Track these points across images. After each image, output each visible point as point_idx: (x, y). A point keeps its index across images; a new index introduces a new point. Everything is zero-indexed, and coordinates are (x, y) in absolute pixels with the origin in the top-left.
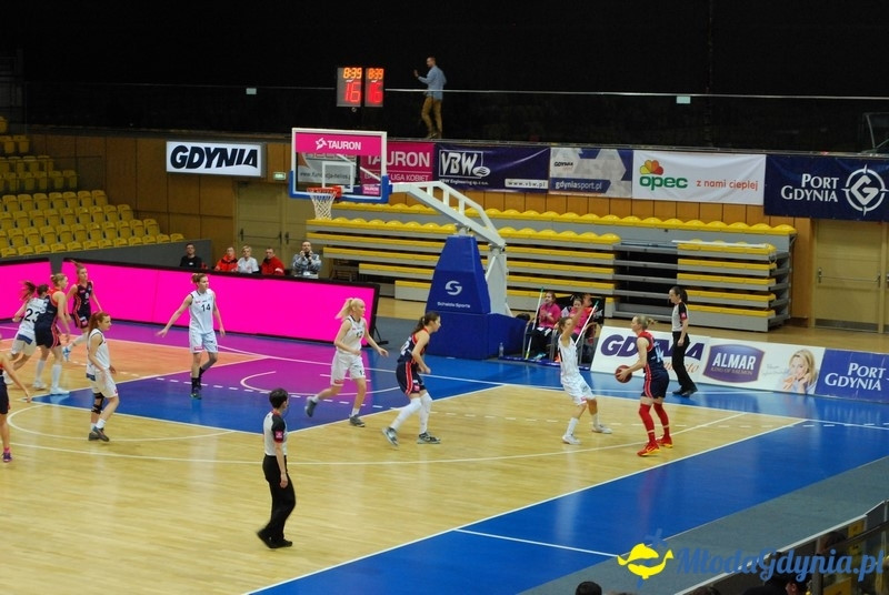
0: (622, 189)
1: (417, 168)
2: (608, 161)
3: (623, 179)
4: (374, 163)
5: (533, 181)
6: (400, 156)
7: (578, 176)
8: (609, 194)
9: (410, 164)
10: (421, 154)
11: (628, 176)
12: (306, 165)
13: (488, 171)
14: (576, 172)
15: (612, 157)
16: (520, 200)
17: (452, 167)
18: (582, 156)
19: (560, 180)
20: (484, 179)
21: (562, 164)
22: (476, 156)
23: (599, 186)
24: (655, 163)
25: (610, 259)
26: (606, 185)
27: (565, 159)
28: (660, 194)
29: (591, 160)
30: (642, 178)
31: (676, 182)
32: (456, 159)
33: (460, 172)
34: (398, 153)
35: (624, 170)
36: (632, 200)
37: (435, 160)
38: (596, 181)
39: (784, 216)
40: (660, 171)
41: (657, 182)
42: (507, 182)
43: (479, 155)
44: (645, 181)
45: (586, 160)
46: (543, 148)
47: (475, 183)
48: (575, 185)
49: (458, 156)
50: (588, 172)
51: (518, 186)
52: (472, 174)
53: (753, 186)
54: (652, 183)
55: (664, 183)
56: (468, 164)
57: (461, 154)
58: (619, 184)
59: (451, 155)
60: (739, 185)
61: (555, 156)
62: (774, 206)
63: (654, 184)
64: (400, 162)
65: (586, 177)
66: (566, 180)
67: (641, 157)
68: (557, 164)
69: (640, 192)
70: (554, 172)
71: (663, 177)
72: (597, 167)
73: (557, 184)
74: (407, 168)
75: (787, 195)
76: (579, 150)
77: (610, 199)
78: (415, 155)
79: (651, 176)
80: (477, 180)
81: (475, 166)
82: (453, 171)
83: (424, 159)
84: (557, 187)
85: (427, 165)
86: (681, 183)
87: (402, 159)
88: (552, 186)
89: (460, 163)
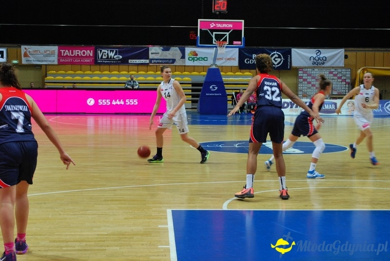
0: (181, 62)
1: (86, 56)
2: (174, 52)
3: (181, 58)
4: (65, 55)
5: (141, 60)
6: (78, 52)
7: (162, 58)
8: (175, 64)
9: (82, 55)
10: (88, 51)
11: (183, 57)
12: (29, 57)
13: (121, 57)
14: (161, 56)
15: (176, 50)
16: (135, 68)
17: (104, 56)
18: (163, 50)
19: (154, 59)
20: (119, 60)
21: (154, 53)
22: (115, 51)
23: (171, 61)
24: (195, 52)
25: (190, 86)
26: (174, 61)
27: (155, 51)
28: (196, 63)
29: (167, 52)
30: (189, 58)
31: (203, 59)
32: (105, 52)
33: (108, 58)
34: (76, 51)
35: (182, 55)
36: (185, 66)
37: (95, 54)
38: (169, 60)
39: (246, 69)
40: (196, 55)
41: (196, 59)
42: (130, 61)
43: (116, 51)
44: (191, 59)
45: (165, 52)
46: (146, 47)
47: (115, 62)
48: (161, 61)
49: (107, 51)
50: (166, 56)
51: (135, 62)
52: (113, 58)
53: (234, 59)
54: (193, 59)
55: (198, 59)
56: (112, 54)
57: (108, 50)
58: (179, 60)
59: (103, 51)
60: (228, 59)
61: (151, 50)
62: (242, 66)
63: (194, 60)
64: (78, 55)
65: (165, 58)
66: (156, 59)
67: (189, 50)
68: (152, 53)
69: (188, 63)
70: (151, 56)
71: (198, 57)
72: (169, 54)
73: (153, 61)
74: (82, 56)
75: (247, 62)
76: (162, 48)
77: (175, 66)
78: (86, 52)
79: (193, 57)
80: (116, 61)
81: (115, 55)
82: (104, 57)
83: (89, 53)
84: (153, 62)
85: (91, 55)
86: (205, 59)
87: (79, 53)
88: (151, 62)
89: (108, 54)
